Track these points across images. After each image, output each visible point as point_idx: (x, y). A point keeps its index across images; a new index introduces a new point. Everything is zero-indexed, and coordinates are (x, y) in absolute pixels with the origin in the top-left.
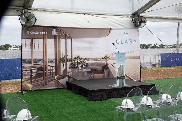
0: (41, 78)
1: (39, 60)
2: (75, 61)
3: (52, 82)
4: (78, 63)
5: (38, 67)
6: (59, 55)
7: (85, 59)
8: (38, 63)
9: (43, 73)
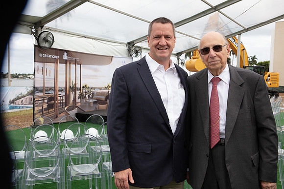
0: (52, 110)
1: (51, 89)
2: (83, 90)
3: (62, 114)
4: (85, 92)
5: (50, 96)
6: (69, 82)
7: (92, 88)
8: (49, 92)
9: (54, 104)
